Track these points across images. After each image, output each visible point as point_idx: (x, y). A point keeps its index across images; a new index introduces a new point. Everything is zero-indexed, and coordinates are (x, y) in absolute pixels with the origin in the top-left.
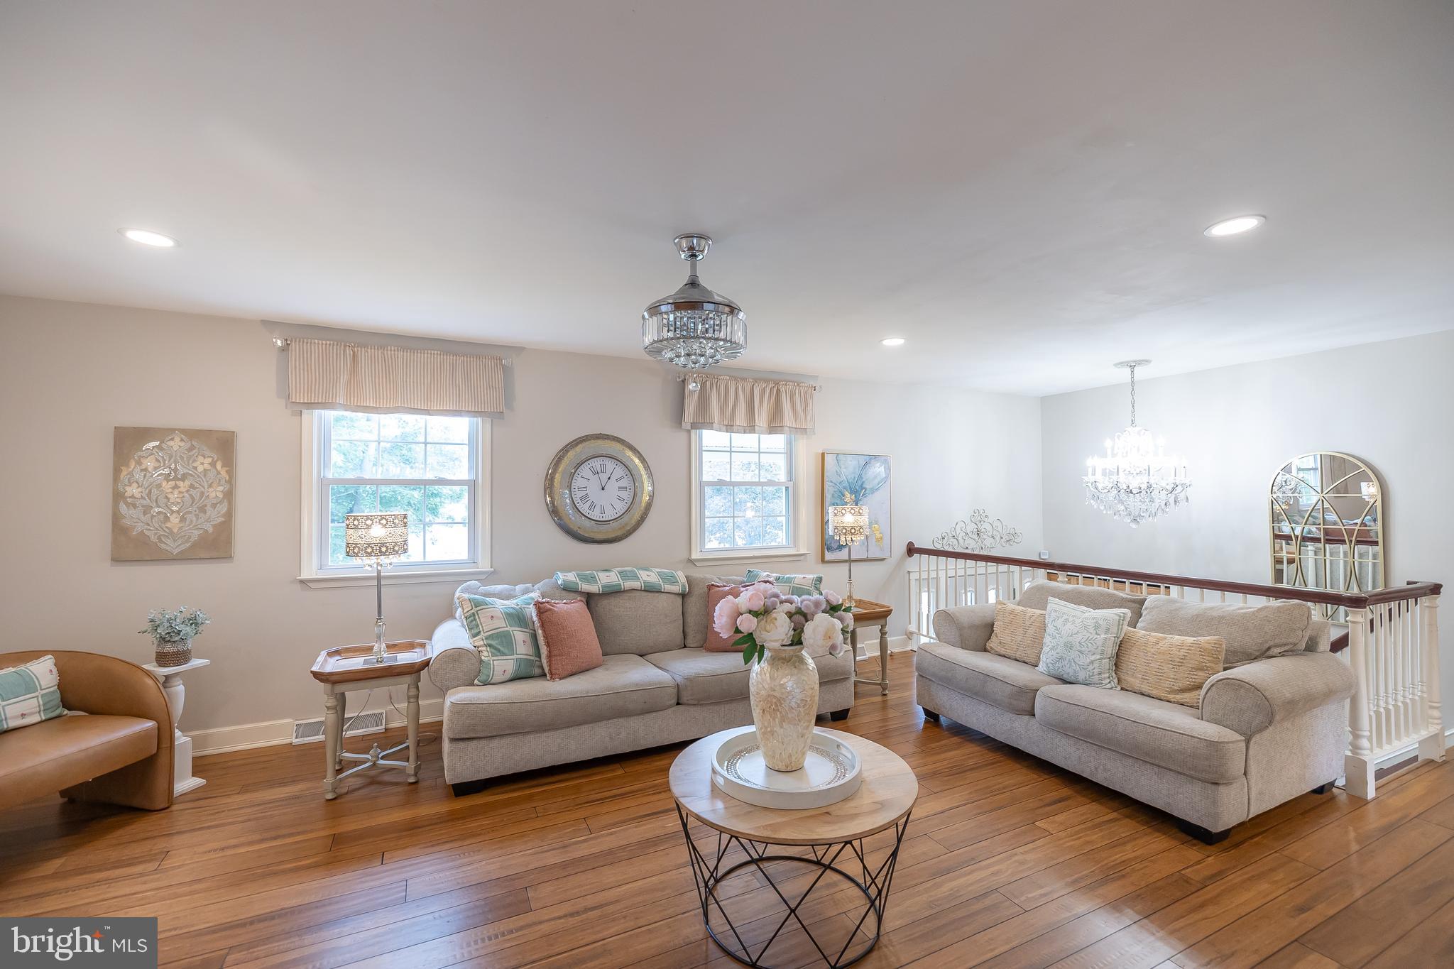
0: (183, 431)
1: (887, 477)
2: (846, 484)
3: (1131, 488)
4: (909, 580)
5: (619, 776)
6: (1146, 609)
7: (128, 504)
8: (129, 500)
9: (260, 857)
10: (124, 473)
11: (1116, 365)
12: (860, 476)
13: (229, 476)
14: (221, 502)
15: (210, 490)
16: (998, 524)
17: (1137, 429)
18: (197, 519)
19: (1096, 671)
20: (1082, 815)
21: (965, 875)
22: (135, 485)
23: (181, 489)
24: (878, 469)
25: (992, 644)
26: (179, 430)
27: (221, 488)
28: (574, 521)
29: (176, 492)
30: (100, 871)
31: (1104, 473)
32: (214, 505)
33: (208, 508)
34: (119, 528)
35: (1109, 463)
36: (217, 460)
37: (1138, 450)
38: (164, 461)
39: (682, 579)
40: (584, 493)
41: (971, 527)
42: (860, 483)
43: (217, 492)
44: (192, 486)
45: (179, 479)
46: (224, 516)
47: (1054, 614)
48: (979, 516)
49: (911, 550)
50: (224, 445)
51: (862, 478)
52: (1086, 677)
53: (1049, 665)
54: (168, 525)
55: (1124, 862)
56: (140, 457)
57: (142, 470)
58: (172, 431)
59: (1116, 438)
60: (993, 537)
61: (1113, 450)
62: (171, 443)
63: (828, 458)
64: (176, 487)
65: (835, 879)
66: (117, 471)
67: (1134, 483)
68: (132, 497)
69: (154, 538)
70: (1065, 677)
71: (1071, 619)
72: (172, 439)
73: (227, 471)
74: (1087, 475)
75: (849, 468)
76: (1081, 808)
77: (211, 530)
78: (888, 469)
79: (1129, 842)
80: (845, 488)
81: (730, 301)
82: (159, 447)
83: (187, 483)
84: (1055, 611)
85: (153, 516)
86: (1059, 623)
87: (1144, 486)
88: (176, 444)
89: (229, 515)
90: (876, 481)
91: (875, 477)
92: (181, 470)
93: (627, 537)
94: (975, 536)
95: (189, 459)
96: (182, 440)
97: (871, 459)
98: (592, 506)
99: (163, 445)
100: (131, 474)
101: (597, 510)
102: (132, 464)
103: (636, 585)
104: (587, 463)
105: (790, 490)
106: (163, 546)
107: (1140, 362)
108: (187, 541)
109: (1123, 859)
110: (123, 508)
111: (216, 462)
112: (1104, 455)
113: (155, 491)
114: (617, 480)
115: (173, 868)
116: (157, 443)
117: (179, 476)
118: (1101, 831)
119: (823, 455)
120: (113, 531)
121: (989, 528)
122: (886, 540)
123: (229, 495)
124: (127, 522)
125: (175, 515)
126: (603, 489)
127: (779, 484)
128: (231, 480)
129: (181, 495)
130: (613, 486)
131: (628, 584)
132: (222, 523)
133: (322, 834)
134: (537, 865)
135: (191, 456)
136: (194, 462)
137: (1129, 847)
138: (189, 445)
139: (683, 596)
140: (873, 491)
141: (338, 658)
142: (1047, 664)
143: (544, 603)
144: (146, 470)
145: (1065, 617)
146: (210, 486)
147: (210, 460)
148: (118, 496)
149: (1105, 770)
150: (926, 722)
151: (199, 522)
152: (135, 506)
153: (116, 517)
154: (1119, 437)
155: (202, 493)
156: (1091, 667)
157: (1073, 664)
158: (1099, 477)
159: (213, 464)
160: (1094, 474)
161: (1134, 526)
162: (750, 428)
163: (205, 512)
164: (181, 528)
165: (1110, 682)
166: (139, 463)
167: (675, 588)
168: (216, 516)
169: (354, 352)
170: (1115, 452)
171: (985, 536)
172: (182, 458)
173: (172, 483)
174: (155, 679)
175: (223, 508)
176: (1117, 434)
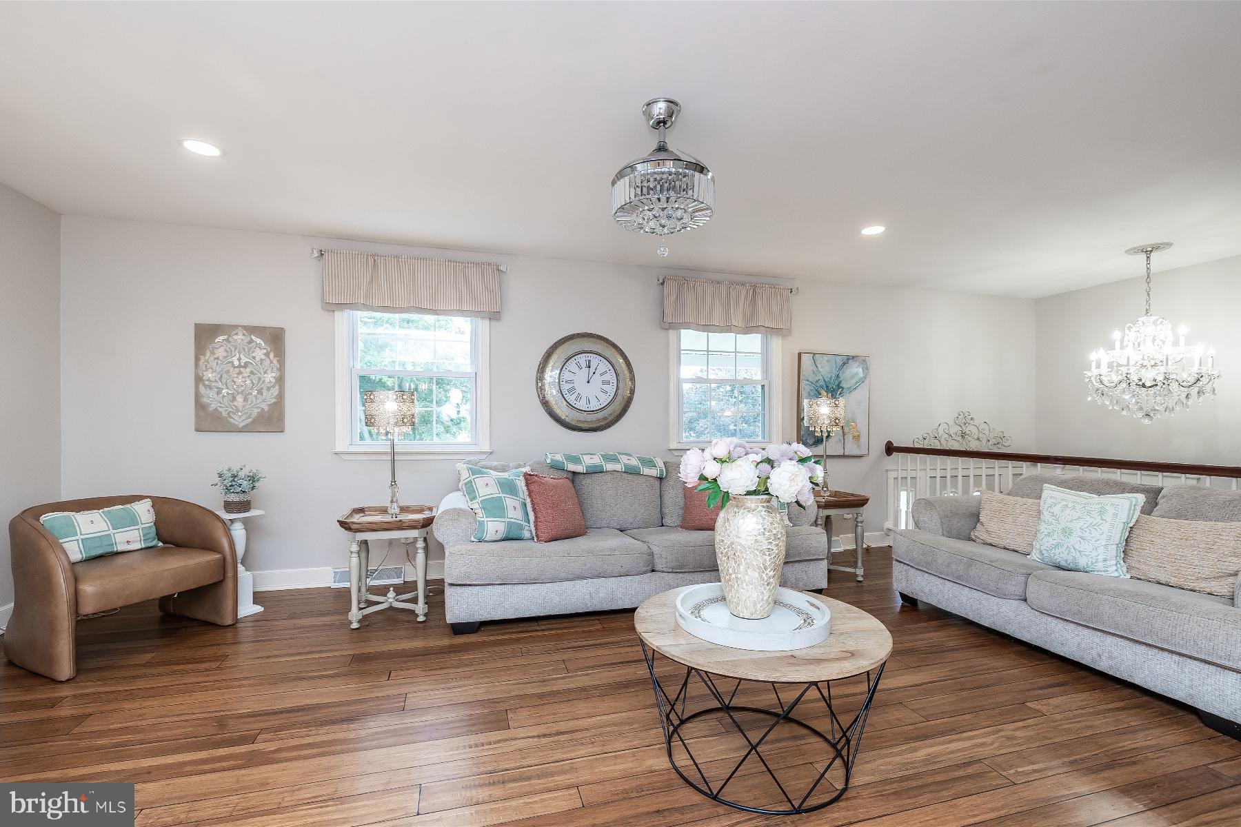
0: (245, 327)
1: (865, 377)
2: (822, 383)
3: (1143, 381)
4: (887, 478)
5: (597, 630)
6: (1163, 497)
7: (205, 385)
8: (207, 383)
9: (295, 665)
10: (202, 361)
11: (1127, 252)
12: (838, 376)
13: (280, 365)
14: (274, 386)
15: (266, 375)
16: (985, 426)
17: (1154, 318)
18: (256, 400)
19: (1101, 558)
20: (1081, 701)
21: (944, 743)
22: (210, 370)
23: (245, 375)
24: (856, 370)
25: (980, 532)
26: (241, 326)
27: (274, 375)
28: (563, 411)
29: (240, 377)
30: (178, 664)
31: (1110, 366)
32: (269, 389)
33: (265, 391)
34: (200, 406)
35: (1118, 355)
36: (270, 351)
37: (1154, 340)
38: (231, 351)
39: (660, 463)
40: (571, 385)
41: (955, 429)
42: (837, 383)
43: (270, 377)
44: (252, 373)
45: (243, 367)
46: (276, 397)
47: (1049, 501)
48: (964, 419)
49: (890, 449)
50: (276, 338)
51: (839, 378)
52: (1087, 564)
53: (1044, 552)
54: (235, 403)
55: (1134, 749)
56: (213, 348)
57: (215, 359)
58: (236, 327)
59: (1126, 328)
60: (978, 439)
61: (1122, 341)
62: (235, 337)
63: (804, 357)
64: (240, 373)
65: (803, 733)
66: (197, 359)
67: (1148, 376)
68: (208, 380)
69: (224, 414)
70: (1063, 563)
71: (1070, 505)
72: (237, 334)
73: (277, 361)
74: (1090, 370)
75: (826, 370)
76: (1080, 695)
77: (266, 409)
78: (866, 369)
79: (1141, 730)
80: (821, 387)
81: (697, 160)
82: (227, 340)
83: (248, 370)
84: (1051, 497)
85: (224, 396)
86: (1056, 510)
87: (1160, 378)
88: (239, 337)
89: (281, 397)
90: (853, 381)
91: (852, 377)
92: (244, 360)
93: (610, 426)
94: (960, 439)
95: (249, 349)
96: (244, 335)
97: (848, 360)
98: (579, 398)
99: (230, 339)
100: (207, 361)
101: (584, 401)
102: (208, 353)
103: (618, 467)
104: (573, 359)
105: (766, 388)
106: (232, 420)
107: (1156, 247)
108: (249, 417)
109: (1134, 746)
110: (202, 389)
111: (269, 353)
112: (1110, 346)
113: (225, 376)
114: (601, 375)
115: (230, 668)
116: (225, 337)
117: (242, 364)
118: (1105, 717)
119: (800, 355)
120: (196, 407)
121: (974, 430)
122: (864, 439)
123: (280, 380)
124: (205, 400)
125: (240, 396)
126: (588, 382)
127: (756, 382)
128: (282, 368)
129: (244, 380)
130: (597, 380)
131: (610, 467)
132: (275, 403)
133: (345, 653)
134: (517, 693)
135: (251, 348)
136: (253, 352)
137: (1141, 735)
138: (249, 338)
139: (661, 479)
140: (851, 390)
141: (362, 515)
142: (1041, 552)
143: (532, 475)
144: (217, 358)
145: (1063, 503)
146: (265, 373)
147: (265, 351)
148: (199, 379)
149: (1110, 657)
150: (903, 606)
151: (259, 401)
152: (211, 388)
153: (198, 396)
154: (1130, 328)
155: (260, 379)
156: (1094, 554)
157: (1073, 550)
158: (1104, 370)
159: (267, 355)
160: (1098, 366)
161: (1146, 421)
162: (727, 328)
163: (262, 394)
164: (244, 406)
165: (1117, 570)
166: (213, 353)
167: (654, 472)
168: (270, 396)
169: (375, 261)
170: (1125, 344)
171: (970, 439)
172: (244, 349)
173: (237, 370)
174: (222, 521)
175: (275, 391)
176: (1127, 326)
